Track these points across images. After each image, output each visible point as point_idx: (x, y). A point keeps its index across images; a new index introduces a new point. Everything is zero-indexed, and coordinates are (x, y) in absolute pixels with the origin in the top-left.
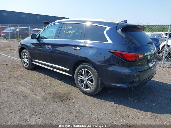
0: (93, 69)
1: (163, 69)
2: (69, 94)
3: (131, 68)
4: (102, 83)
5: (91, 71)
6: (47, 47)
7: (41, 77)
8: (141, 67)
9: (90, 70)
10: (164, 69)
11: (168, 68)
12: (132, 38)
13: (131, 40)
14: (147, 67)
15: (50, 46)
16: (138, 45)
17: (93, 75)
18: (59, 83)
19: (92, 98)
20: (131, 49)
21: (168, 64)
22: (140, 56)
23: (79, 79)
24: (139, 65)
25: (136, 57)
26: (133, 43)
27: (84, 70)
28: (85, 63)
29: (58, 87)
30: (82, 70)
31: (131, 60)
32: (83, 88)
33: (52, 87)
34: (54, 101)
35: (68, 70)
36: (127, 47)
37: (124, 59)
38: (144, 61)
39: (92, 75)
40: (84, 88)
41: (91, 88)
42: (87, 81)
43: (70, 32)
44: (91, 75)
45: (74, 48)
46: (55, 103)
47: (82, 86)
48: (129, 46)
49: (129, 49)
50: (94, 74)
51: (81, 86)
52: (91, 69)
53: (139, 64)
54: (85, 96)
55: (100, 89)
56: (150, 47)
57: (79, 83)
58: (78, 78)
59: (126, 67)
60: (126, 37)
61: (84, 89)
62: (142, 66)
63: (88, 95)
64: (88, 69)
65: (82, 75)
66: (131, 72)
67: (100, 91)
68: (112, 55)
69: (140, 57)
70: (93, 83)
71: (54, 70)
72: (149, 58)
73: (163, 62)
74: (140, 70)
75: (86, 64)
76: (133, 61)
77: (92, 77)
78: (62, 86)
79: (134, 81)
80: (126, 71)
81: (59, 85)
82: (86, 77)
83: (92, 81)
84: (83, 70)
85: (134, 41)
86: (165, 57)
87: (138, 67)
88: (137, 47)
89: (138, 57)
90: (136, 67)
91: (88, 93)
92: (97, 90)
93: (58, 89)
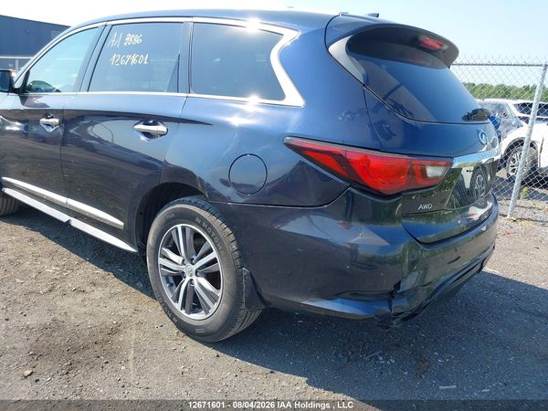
0: (217, 223)
1: (513, 224)
2: (115, 331)
3: (389, 227)
4: (256, 292)
5: (210, 235)
6: (48, 125)
7: (30, 248)
8: (434, 223)
9: (205, 230)
10: (518, 226)
11: (531, 223)
12: (396, 82)
13: (389, 94)
14: (459, 223)
15: (57, 121)
16: (424, 117)
17: (218, 251)
18: (92, 277)
19: (215, 353)
20: (389, 136)
21: (531, 208)
22: (432, 171)
23: (165, 267)
24: (424, 214)
25: (412, 173)
26: (398, 107)
27: (184, 229)
28: (187, 199)
29: (80, 297)
30: (176, 229)
31: (386, 188)
32: (178, 306)
33: (52, 295)
34: (28, 372)
35: (122, 224)
36: (370, 125)
37: (353, 183)
38: (449, 194)
39: (214, 255)
40: (183, 306)
41: (211, 312)
42: (194, 278)
43: (134, 61)
44: (210, 251)
45: (142, 127)
46: (28, 382)
47: (177, 300)
48: (382, 122)
49: (382, 137)
50: (224, 249)
51: (170, 296)
52: (209, 225)
53: (426, 207)
54: (189, 342)
55: (248, 317)
56: (478, 132)
57: (165, 286)
58: (161, 261)
59: (362, 220)
60: (367, 77)
61: (183, 312)
62: (440, 219)
63: (197, 340)
64: (200, 225)
65: (176, 251)
66: (385, 243)
67: (247, 325)
68: (301, 163)
69: (429, 176)
70: (218, 288)
71: (73, 224)
72: (467, 185)
73: (514, 202)
74: (432, 237)
75: (189, 203)
76: (399, 194)
77: (214, 261)
78: (98, 293)
79: (398, 286)
80: (362, 238)
81: (88, 289)
82: (191, 261)
83: (214, 279)
84: (179, 227)
85: (405, 96)
86: (523, 183)
87: (422, 222)
88: (419, 124)
89: (424, 173)
90: (412, 222)
91: (198, 331)
92: (236, 321)
93: (74, 308)
